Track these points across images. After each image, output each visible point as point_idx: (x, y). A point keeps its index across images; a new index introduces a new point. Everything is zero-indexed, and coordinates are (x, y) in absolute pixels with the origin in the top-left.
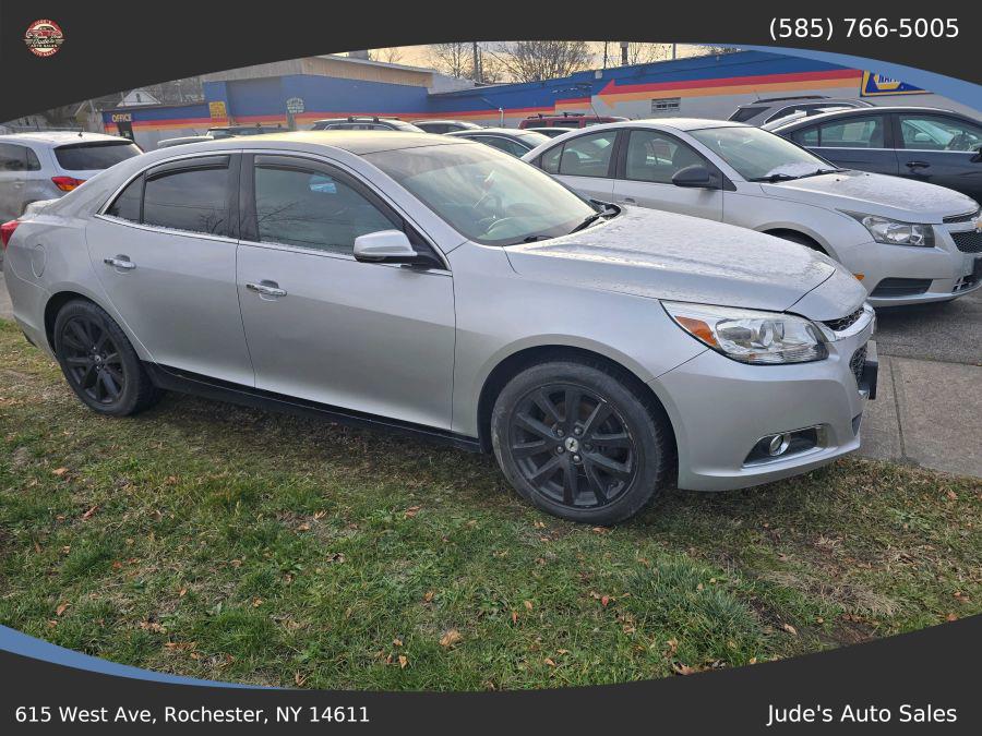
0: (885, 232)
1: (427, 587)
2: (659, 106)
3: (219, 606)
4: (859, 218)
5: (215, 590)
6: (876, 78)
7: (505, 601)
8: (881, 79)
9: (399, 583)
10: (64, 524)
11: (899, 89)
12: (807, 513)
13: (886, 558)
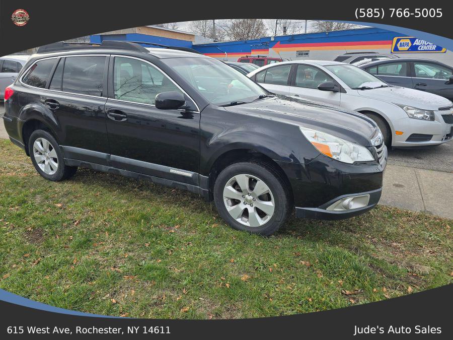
0: (413, 113)
1: (231, 257)
2: (300, 54)
3: (144, 262)
4: (402, 107)
5: (139, 256)
6: (398, 45)
7: (265, 263)
8: (401, 46)
9: (218, 255)
10: (67, 227)
11: (408, 50)
12: (387, 232)
13: (423, 251)
